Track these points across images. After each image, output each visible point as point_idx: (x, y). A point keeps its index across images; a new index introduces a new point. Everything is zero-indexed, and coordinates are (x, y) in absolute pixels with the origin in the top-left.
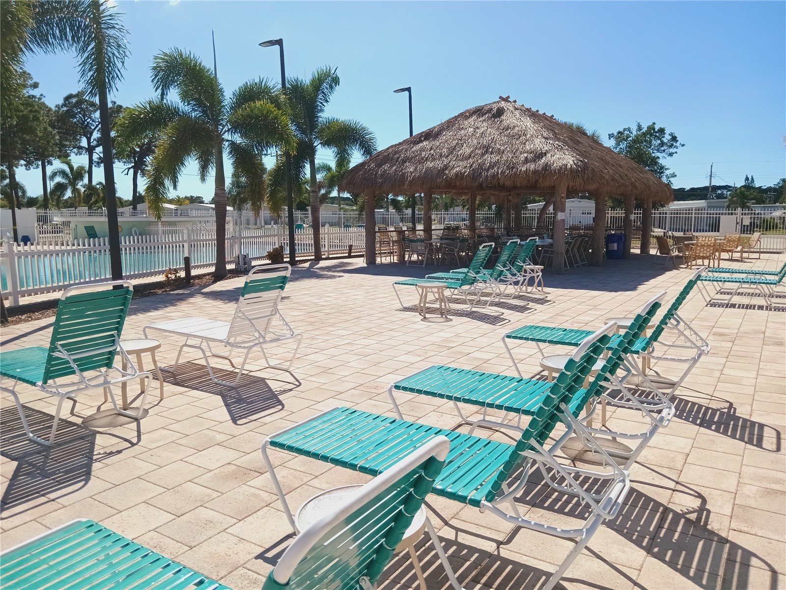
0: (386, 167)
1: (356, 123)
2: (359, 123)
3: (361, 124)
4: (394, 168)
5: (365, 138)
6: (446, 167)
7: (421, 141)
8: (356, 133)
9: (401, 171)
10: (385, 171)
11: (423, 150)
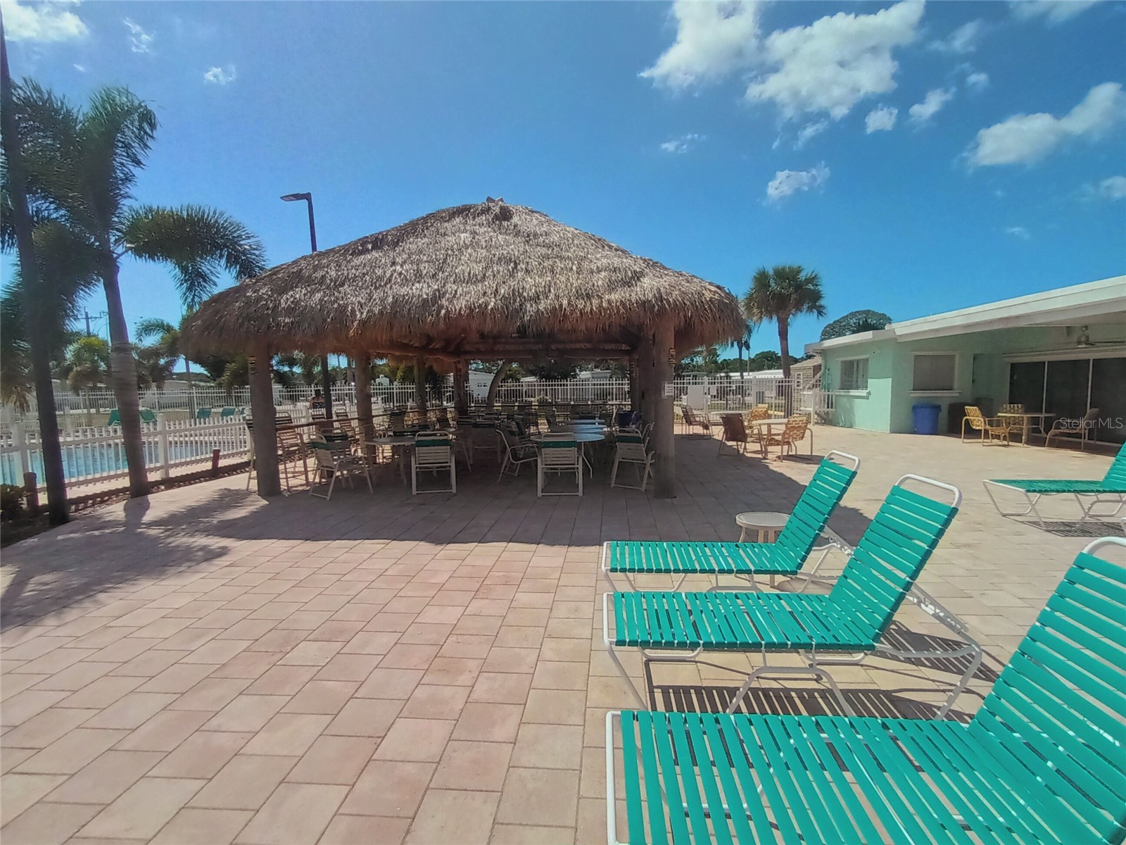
0: (299, 293)
1: (215, 213)
2: (222, 214)
3: (226, 216)
4: (318, 296)
5: (240, 245)
6: (439, 295)
7: (367, 251)
8: (218, 232)
9: (335, 301)
10: (296, 302)
11: (374, 265)
